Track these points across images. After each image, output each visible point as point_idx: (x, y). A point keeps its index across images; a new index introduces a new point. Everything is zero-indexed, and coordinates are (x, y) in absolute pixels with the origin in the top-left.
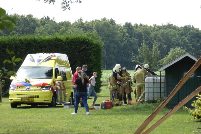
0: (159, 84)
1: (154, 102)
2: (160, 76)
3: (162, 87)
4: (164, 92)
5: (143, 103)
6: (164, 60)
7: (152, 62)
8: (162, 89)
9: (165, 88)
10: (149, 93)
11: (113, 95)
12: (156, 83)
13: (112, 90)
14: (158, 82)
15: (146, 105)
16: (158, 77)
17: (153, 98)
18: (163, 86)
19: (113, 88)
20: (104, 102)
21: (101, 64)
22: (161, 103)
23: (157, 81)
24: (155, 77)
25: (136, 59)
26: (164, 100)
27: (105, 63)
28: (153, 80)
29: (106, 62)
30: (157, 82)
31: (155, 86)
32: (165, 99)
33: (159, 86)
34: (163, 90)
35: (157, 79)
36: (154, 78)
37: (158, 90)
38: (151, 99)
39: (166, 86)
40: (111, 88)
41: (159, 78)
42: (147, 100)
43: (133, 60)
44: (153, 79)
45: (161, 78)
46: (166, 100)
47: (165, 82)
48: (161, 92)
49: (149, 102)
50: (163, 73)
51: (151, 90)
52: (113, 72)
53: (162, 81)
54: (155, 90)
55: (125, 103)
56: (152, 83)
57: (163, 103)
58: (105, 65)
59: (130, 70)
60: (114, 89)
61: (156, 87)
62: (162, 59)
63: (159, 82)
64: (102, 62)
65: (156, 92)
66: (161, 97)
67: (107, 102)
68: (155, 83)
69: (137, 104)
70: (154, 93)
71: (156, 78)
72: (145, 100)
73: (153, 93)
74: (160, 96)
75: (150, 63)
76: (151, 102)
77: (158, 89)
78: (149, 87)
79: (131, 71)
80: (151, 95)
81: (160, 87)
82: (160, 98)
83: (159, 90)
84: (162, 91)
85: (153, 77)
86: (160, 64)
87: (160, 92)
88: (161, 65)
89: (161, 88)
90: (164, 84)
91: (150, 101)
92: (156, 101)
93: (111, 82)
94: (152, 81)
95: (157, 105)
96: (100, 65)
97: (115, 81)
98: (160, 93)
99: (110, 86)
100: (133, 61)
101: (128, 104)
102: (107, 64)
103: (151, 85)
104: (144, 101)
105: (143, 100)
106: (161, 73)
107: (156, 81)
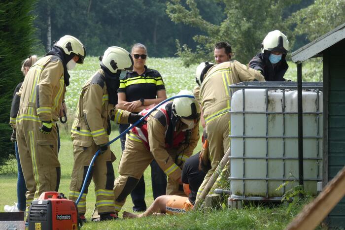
0: (296, 118)
1: (269, 202)
2: (300, 86)
3: (306, 133)
4: (315, 156)
5: (219, 208)
6: (315, 12)
7: (264, 20)
8: (305, 142)
9: (321, 142)
10: (247, 161)
11: (86, 168)
12: (279, 119)
13: (85, 148)
14: (288, 110)
15: (236, 218)
16: (291, 89)
17: (264, 184)
18: (310, 128)
19: (91, 138)
20: (40, 202)
21: (28, 29)
22: (307, 207)
23: (284, 108)
24: (275, 89)
25: (187, 8)
26: (315, 195)
27: (44, 20)
28: (268, 101)
29: (53, 17)
30: (284, 113)
31: (277, 130)
32: (322, 189)
33: (293, 131)
34: (310, 149)
35: (284, 100)
36: (272, 93)
37: (288, 169)
38: (256, 188)
39: (324, 129)
40: (80, 138)
41: (295, 94)
42: (238, 194)
43: (172, 12)
44: (268, 97)
45: (304, 93)
46: (327, 195)
47: (321, 110)
48: (301, 159)
49: (247, 203)
50: (314, 72)
51: (256, 148)
52: (103, 67)
53: (308, 108)
54: (276, 149)
55: (140, 205)
56: (264, 117)
57: (311, 205)
58: (47, 30)
59: (161, 57)
60: (94, 144)
61: (281, 135)
62: (306, 6)
63: (296, 110)
64: (34, 17)
65: (281, 156)
66: (301, 181)
67: (57, 202)
68: (275, 114)
69: (190, 214)
70: (271, 163)
71: (279, 93)
72: (229, 194)
73: (264, 141)
74: (297, 177)
75: (255, 27)
76: (256, 203)
77: (288, 142)
78: (247, 134)
79: (164, 60)
80: (256, 170)
81: (296, 134)
82: (297, 185)
83: (292, 149)
84: (306, 155)
85: (268, 89)
86: (299, 31)
87: (297, 155)
88: (301, 33)
89: (301, 138)
90: (318, 122)
91: (249, 199)
92: (277, 199)
93: (85, 111)
94: (262, 108)
95: (283, 217)
96: (24, 32)
97: (104, 107)
98: (297, 163)
99: (78, 129)
100: (173, 16)
101: (150, 214)
102: (53, 25)
103: (257, 126)
104: (223, 197)
105: (222, 193)
106: (305, 70)
107: (279, 109)
